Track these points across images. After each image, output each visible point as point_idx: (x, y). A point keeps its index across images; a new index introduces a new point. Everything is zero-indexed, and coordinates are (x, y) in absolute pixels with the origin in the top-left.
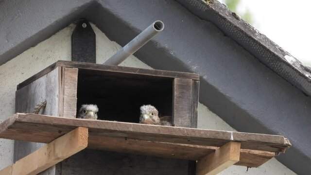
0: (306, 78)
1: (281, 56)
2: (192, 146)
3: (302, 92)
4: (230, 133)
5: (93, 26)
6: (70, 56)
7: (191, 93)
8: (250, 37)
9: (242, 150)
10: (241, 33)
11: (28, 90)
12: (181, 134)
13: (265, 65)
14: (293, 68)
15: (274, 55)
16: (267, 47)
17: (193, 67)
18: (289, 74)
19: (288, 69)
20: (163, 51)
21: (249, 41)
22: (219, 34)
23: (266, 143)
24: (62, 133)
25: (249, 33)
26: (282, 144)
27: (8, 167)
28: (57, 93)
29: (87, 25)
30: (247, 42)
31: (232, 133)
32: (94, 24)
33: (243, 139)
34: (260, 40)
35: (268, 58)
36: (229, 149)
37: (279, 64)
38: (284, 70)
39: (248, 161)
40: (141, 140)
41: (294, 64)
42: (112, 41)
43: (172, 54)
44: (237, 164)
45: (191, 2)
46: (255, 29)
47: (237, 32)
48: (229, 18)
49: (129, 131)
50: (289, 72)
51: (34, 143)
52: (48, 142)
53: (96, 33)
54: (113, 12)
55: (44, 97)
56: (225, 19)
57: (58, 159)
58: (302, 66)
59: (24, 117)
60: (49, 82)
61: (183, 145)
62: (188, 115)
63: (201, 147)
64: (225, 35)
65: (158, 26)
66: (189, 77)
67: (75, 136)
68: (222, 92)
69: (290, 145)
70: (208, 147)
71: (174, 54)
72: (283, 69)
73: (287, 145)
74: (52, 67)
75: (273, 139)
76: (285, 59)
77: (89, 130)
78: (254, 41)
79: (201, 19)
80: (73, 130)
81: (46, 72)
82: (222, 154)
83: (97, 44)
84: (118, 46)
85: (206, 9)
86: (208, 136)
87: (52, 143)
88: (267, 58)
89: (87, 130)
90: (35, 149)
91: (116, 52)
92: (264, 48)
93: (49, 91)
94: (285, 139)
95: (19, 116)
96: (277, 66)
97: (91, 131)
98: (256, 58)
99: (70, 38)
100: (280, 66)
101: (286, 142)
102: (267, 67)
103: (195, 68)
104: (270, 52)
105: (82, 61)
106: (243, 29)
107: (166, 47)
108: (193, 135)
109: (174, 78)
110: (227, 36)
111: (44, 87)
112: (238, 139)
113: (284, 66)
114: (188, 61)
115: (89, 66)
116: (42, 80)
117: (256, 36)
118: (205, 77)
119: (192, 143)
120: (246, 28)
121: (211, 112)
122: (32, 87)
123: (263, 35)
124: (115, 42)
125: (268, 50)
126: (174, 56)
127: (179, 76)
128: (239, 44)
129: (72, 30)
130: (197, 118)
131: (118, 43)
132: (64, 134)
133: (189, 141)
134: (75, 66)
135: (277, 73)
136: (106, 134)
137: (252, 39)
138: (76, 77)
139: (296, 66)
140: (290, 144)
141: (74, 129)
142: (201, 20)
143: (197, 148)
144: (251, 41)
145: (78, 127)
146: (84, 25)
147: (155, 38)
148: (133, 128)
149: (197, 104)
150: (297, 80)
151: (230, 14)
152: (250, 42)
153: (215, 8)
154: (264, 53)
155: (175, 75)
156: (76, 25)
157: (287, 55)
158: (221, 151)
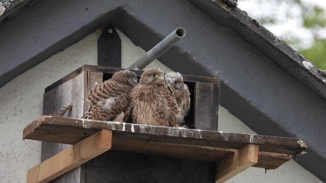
0: (323, 83)
1: (299, 62)
2: (212, 148)
3: (320, 96)
4: (249, 136)
5: (119, 32)
6: (97, 61)
7: (212, 97)
8: (269, 43)
10: (261, 39)
11: (55, 93)
13: (284, 70)
14: (311, 73)
15: (292, 60)
16: (286, 53)
19: (306, 74)
20: (186, 56)
22: (239, 40)
23: (283, 146)
24: (87, 135)
25: (268, 40)
26: (299, 147)
27: (36, 166)
28: (83, 96)
29: (113, 30)
30: (267, 48)
32: (120, 29)
33: (261, 142)
34: (279, 46)
36: (247, 151)
37: (298, 69)
39: (267, 163)
40: (162, 142)
41: (312, 69)
42: (137, 46)
43: (194, 59)
44: (256, 165)
45: (213, 10)
46: (274, 36)
47: (257, 39)
48: (249, 25)
50: (307, 78)
51: (61, 144)
52: (73, 143)
53: (121, 38)
54: (138, 18)
55: (70, 100)
56: (245, 26)
57: (83, 159)
58: (319, 71)
59: (51, 119)
60: (75, 86)
61: (204, 147)
62: (209, 118)
63: (221, 149)
64: (246, 41)
65: (179, 33)
66: (210, 82)
67: (99, 137)
68: (242, 96)
69: (306, 148)
70: (228, 150)
72: (301, 74)
73: (304, 148)
74: (78, 71)
76: (303, 64)
78: (273, 47)
79: (222, 25)
80: (97, 133)
81: (72, 76)
82: (241, 156)
83: (122, 49)
84: (143, 51)
85: (227, 16)
87: (77, 145)
88: (286, 64)
89: (111, 132)
90: (62, 150)
91: (140, 57)
92: (283, 54)
93: (75, 95)
94: (301, 142)
95: (46, 118)
96: (296, 71)
97: (114, 133)
98: (275, 63)
99: (96, 43)
100: (298, 71)
101: (303, 144)
102: (286, 72)
103: (217, 72)
104: (289, 58)
105: (108, 66)
106: (262, 35)
107: (189, 52)
109: (195, 83)
111: (70, 91)
112: (256, 142)
113: (302, 71)
114: (210, 67)
115: (114, 71)
116: (69, 83)
117: (274, 42)
118: (226, 82)
119: (212, 146)
120: (265, 35)
121: (232, 115)
122: (59, 89)
123: (282, 41)
124: (140, 48)
125: (287, 56)
126: (196, 60)
127: (201, 80)
129: (99, 35)
130: (217, 120)
131: (143, 48)
132: (89, 136)
133: (209, 143)
134: (100, 70)
135: (296, 79)
137: (272, 45)
138: (101, 81)
139: (314, 72)
141: (98, 131)
142: (222, 27)
143: (217, 150)
144: (270, 47)
145: (101, 129)
146: (110, 31)
147: (178, 44)
148: (156, 132)
149: (218, 107)
150: (314, 84)
151: (250, 21)
153: (236, 15)
154: (283, 58)
155: (196, 79)
156: (102, 31)
157: (305, 60)
158: (239, 153)
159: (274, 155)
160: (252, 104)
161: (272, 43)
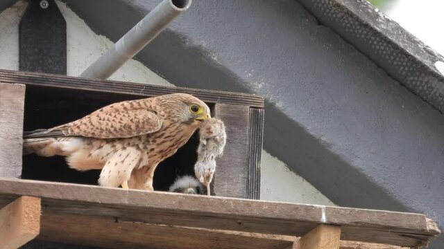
1: (427, 62)
2: (247, 234)
4: (320, 209)
5: (62, 6)
7: (247, 133)
8: (367, 26)
9: (345, 243)
10: (350, 19)
12: (223, 211)
13: (398, 80)
15: (414, 59)
16: (401, 45)
20: (197, 53)
21: (366, 35)
22: (307, 20)
23: (391, 228)
25: (365, 19)
26: (423, 230)
29: (50, 3)
30: (363, 36)
31: (323, 209)
33: (345, 221)
34: (387, 31)
35: (404, 67)
36: (318, 240)
37: (426, 79)
38: (435, 90)
40: (145, 222)
42: (98, 34)
43: (215, 58)
47: (342, 17)
49: (121, 205)
53: (67, 19)
61: (229, 232)
62: (241, 175)
63: (266, 236)
64: (319, 23)
66: (245, 102)
67: (15, 213)
68: (312, 133)
69: (437, 233)
70: (279, 237)
71: (219, 58)
72: (433, 88)
73: (433, 233)
75: (405, 220)
76: (435, 67)
77: (42, 201)
78: (376, 33)
80: (12, 203)
83: (69, 41)
86: (277, 213)
88: (402, 68)
89: (39, 201)
92: (396, 47)
94: (428, 220)
96: (421, 82)
97: (46, 204)
98: (379, 67)
99: (15, 29)
100: (427, 83)
101: (430, 225)
102: (402, 84)
103: (260, 86)
104: (407, 55)
107: (204, 45)
108: (247, 212)
109: (214, 104)
110: (323, 24)
112: (336, 221)
113: (435, 83)
114: (245, 74)
115: (46, 80)
117: (379, 23)
118: (279, 105)
119: (247, 229)
120: (358, 8)
121: (293, 174)
123: (393, 22)
124: (104, 38)
125: (403, 52)
126: (219, 62)
127: (225, 99)
128: (348, 42)
129: (21, 14)
130: (258, 181)
133: (240, 223)
134: (20, 79)
135: (422, 98)
136: (77, 210)
137: (372, 29)
138: (21, 100)
140: (437, 230)
141: (12, 200)
143: (256, 239)
144: (370, 34)
145: (19, 196)
146: (44, 4)
148: (129, 199)
149: (260, 154)
152: (368, 37)
154: (395, 57)
155: (215, 97)
156: (26, 5)
157: (440, 60)
158: (302, 243)
160: (333, 149)
161: (372, 24)
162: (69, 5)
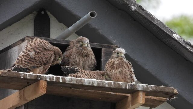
0: (187, 49)
1: (171, 34)
5: (48, 13)
6: (33, 33)
8: (151, 22)
9: (146, 97)
10: (145, 19)
11: (6, 54)
12: (107, 86)
13: (160, 40)
14: (179, 43)
15: (166, 33)
16: (162, 28)
17: (113, 41)
18: (176, 46)
19: (175, 43)
20: (94, 30)
22: (130, 19)
23: (162, 92)
24: (29, 84)
25: (150, 20)
26: (173, 93)
29: (44, 12)
30: (149, 25)
34: (157, 23)
36: (138, 95)
40: (80, 89)
41: (179, 40)
42: (60, 22)
43: (100, 32)
44: (143, 105)
46: (154, 17)
47: (142, 18)
48: (138, 9)
51: (10, 90)
52: (19, 89)
53: (50, 17)
54: (61, 4)
58: (184, 41)
59: (5, 73)
60: (20, 50)
61: (108, 92)
63: (120, 94)
64: (135, 20)
65: (92, 15)
66: (112, 48)
67: (38, 85)
68: (132, 57)
69: (178, 94)
70: (124, 94)
71: (101, 32)
72: (172, 43)
73: (176, 94)
74: (23, 40)
75: (167, 89)
76: (173, 36)
79: (119, 9)
80: (37, 82)
81: (18, 43)
83: (51, 25)
84: (65, 26)
85: (122, 3)
87: (22, 90)
88: (161, 36)
89: (46, 82)
92: (160, 29)
94: (174, 89)
95: (2, 72)
96: (168, 40)
98: (154, 35)
99: (33, 21)
100: (170, 41)
101: (175, 91)
103: (115, 41)
104: (164, 32)
106: (146, 16)
107: (96, 27)
109: (102, 48)
111: (17, 53)
112: (144, 89)
113: (172, 41)
114: (110, 37)
116: (16, 48)
117: (154, 21)
119: (114, 92)
120: (148, 16)
122: (9, 53)
123: (159, 21)
124: (62, 24)
125: (163, 31)
127: (105, 47)
129: (35, 16)
132: (31, 84)
133: (112, 90)
135: (168, 46)
137: (153, 23)
139: (181, 42)
143: (117, 95)
144: (151, 24)
145: (40, 80)
146: (43, 13)
148: (76, 82)
150: (180, 50)
151: (138, 7)
153: (128, 2)
154: (159, 32)
155: (102, 46)
157: (175, 34)
158: (132, 97)
159: (155, 98)
160: (139, 63)
161: (152, 21)
162: (51, 13)
